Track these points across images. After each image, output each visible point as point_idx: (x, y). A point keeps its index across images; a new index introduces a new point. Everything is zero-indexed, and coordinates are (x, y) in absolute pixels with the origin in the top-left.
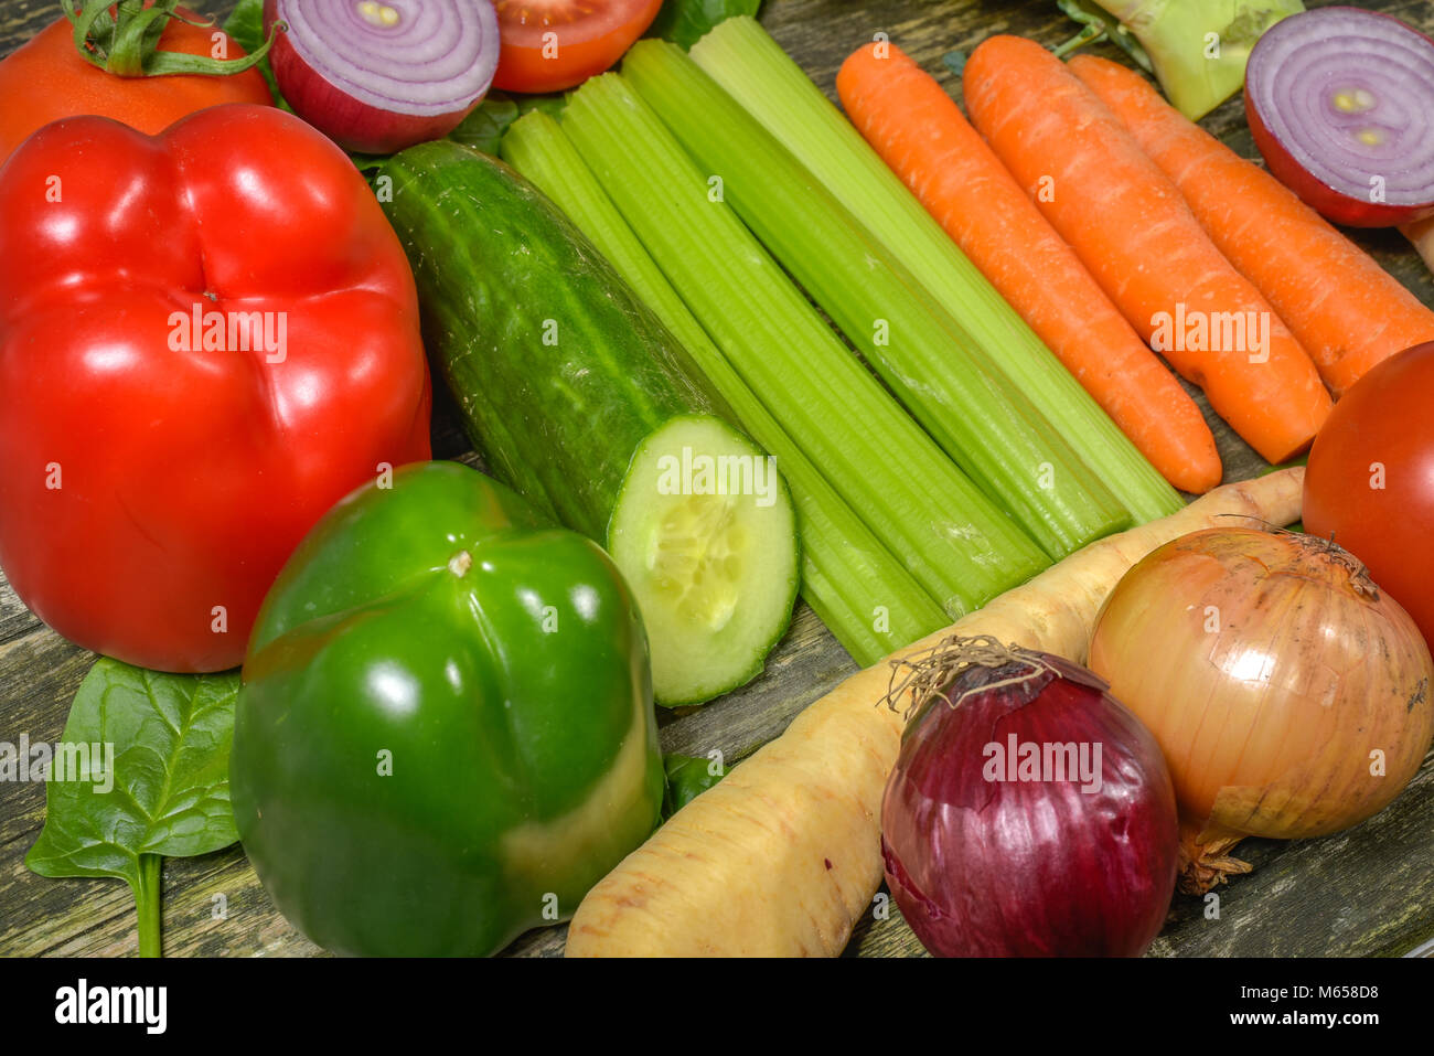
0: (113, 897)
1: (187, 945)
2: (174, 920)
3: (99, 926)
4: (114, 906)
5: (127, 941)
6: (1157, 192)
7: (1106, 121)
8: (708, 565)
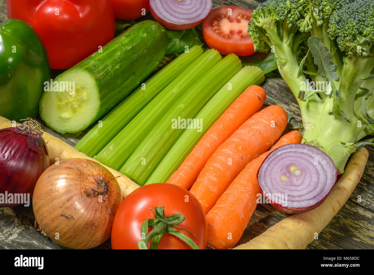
6: (240, 147)
7: (260, 132)
8: (70, 104)
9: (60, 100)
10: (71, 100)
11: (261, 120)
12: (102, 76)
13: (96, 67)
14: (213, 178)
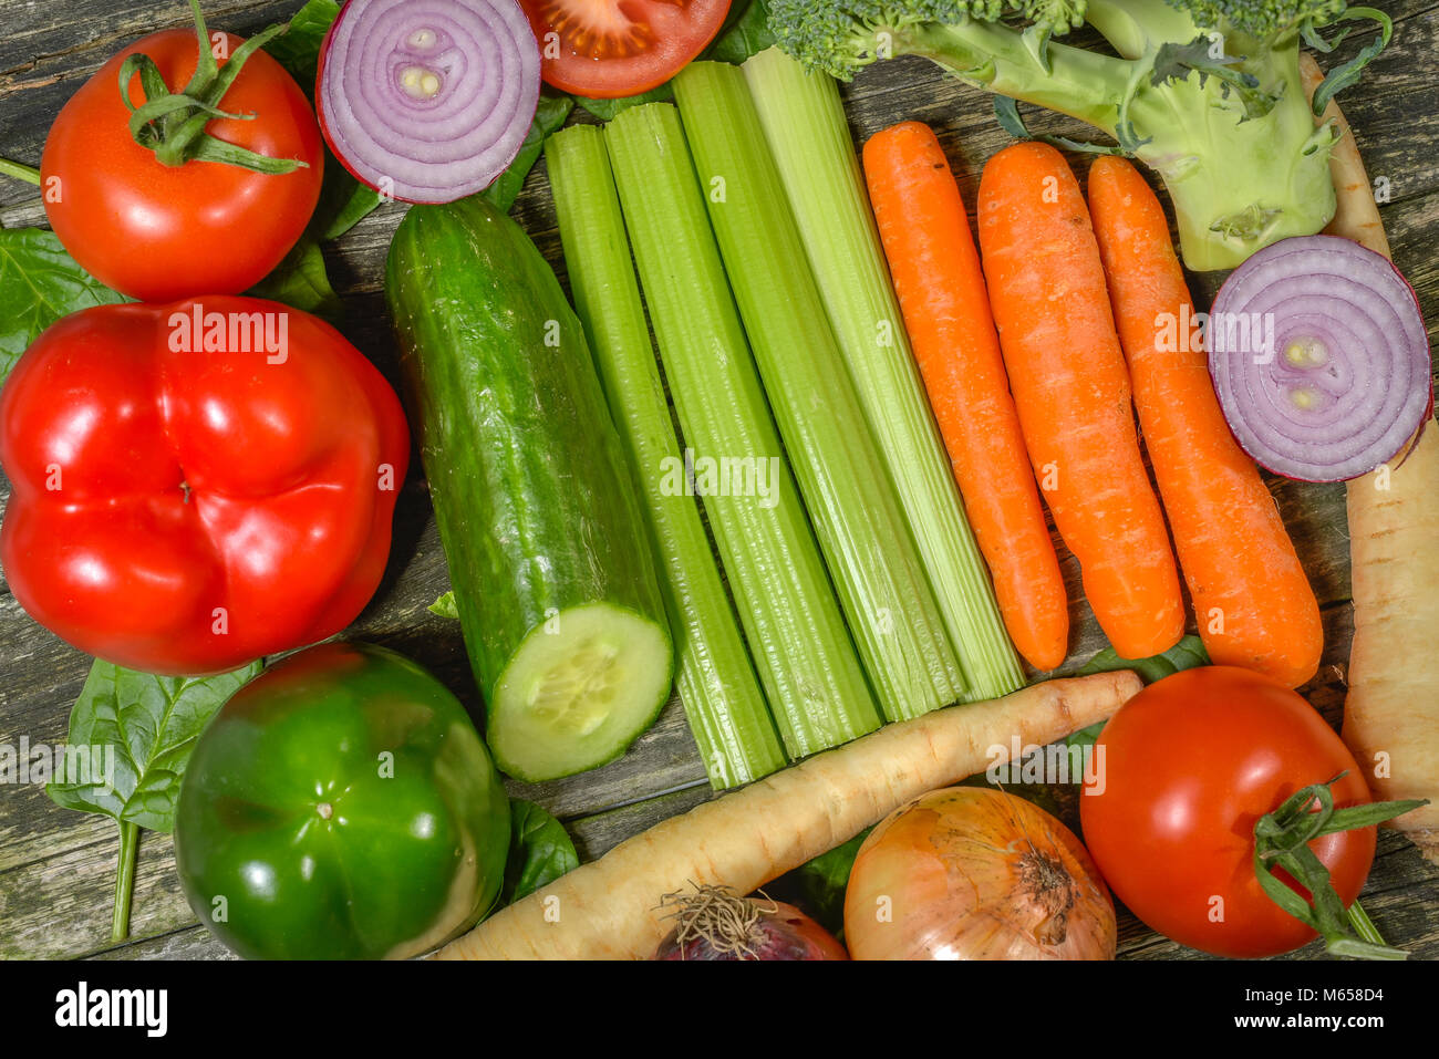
0: (106, 823)
1: (153, 875)
2: (147, 852)
3: (92, 845)
4: (106, 831)
5: (111, 861)
6: (1095, 392)
7: (1080, 292)
8: (584, 696)
9: (551, 713)
10: (576, 690)
11: (1044, 253)
12: (598, 568)
13: (566, 569)
14: (1129, 535)
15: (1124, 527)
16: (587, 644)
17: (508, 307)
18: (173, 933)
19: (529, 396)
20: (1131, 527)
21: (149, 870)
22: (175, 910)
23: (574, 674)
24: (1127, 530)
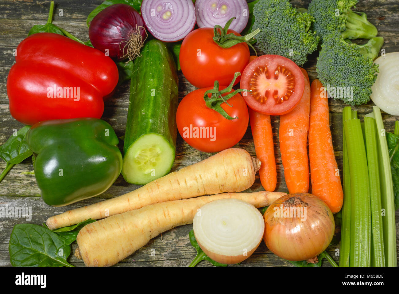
15: (293, 159)
16: (154, 146)
17: (163, 64)
18: (28, 196)
19: (161, 84)
20: (295, 159)
21: (28, 179)
22: (31, 191)
23: (148, 154)
24: (294, 160)
